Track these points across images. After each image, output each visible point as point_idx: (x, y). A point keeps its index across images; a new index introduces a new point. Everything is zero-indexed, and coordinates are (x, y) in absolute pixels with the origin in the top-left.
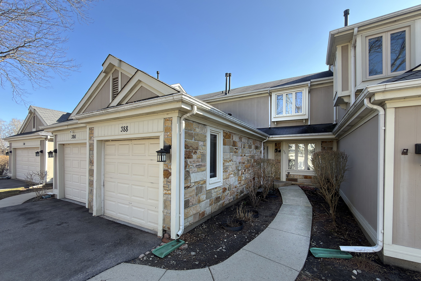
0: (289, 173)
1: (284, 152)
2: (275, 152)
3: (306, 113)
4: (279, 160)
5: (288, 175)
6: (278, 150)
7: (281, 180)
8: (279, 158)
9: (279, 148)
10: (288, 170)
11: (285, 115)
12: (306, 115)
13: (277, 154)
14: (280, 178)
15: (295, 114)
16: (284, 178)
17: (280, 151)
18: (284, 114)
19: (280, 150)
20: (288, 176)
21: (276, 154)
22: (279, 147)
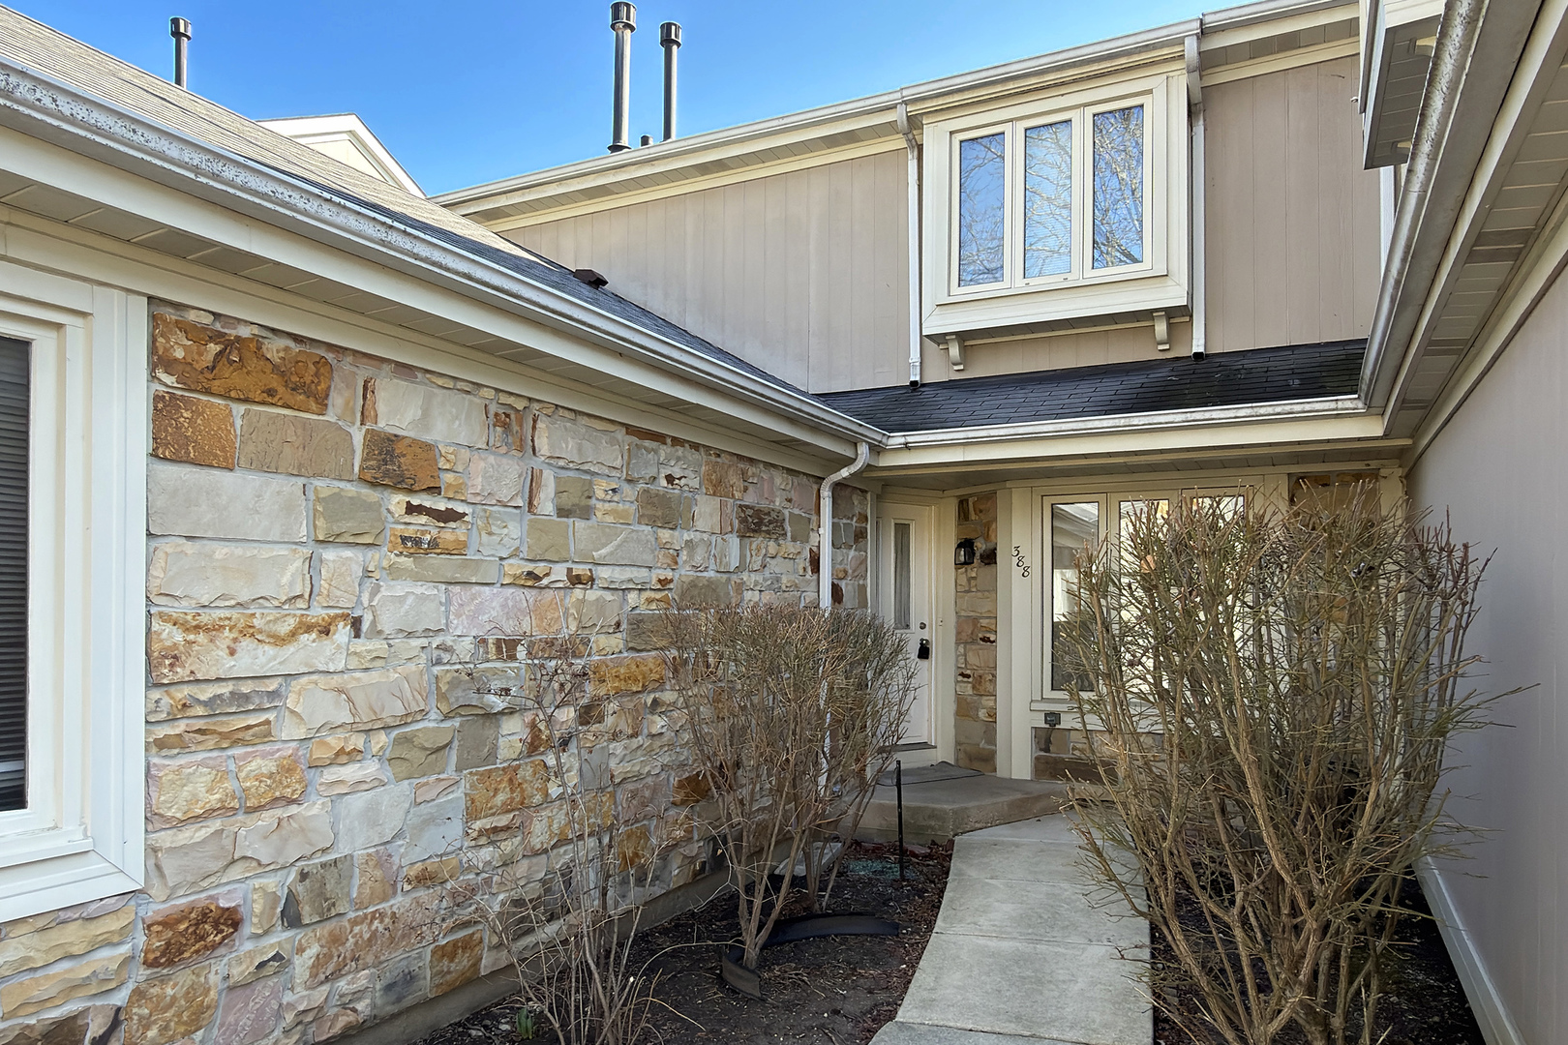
0: (1053, 718)
1: (1015, 560)
2: (958, 565)
3: (1174, 267)
4: (984, 622)
5: (1048, 735)
6: (980, 546)
7: (1001, 772)
8: (984, 608)
9: (987, 538)
10: (1048, 693)
11: (1020, 284)
12: (1169, 282)
13: (970, 579)
14: (988, 758)
15: (1089, 273)
16: (1017, 760)
17: (990, 558)
18: (1013, 279)
19: (990, 546)
20: (1048, 742)
21: (963, 580)
22: (987, 528)
